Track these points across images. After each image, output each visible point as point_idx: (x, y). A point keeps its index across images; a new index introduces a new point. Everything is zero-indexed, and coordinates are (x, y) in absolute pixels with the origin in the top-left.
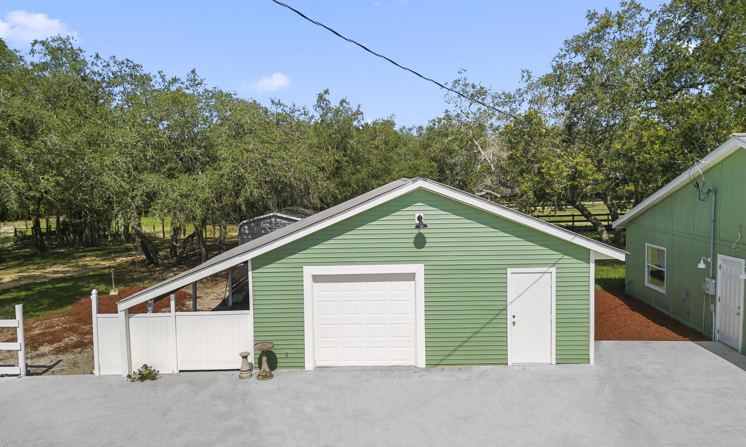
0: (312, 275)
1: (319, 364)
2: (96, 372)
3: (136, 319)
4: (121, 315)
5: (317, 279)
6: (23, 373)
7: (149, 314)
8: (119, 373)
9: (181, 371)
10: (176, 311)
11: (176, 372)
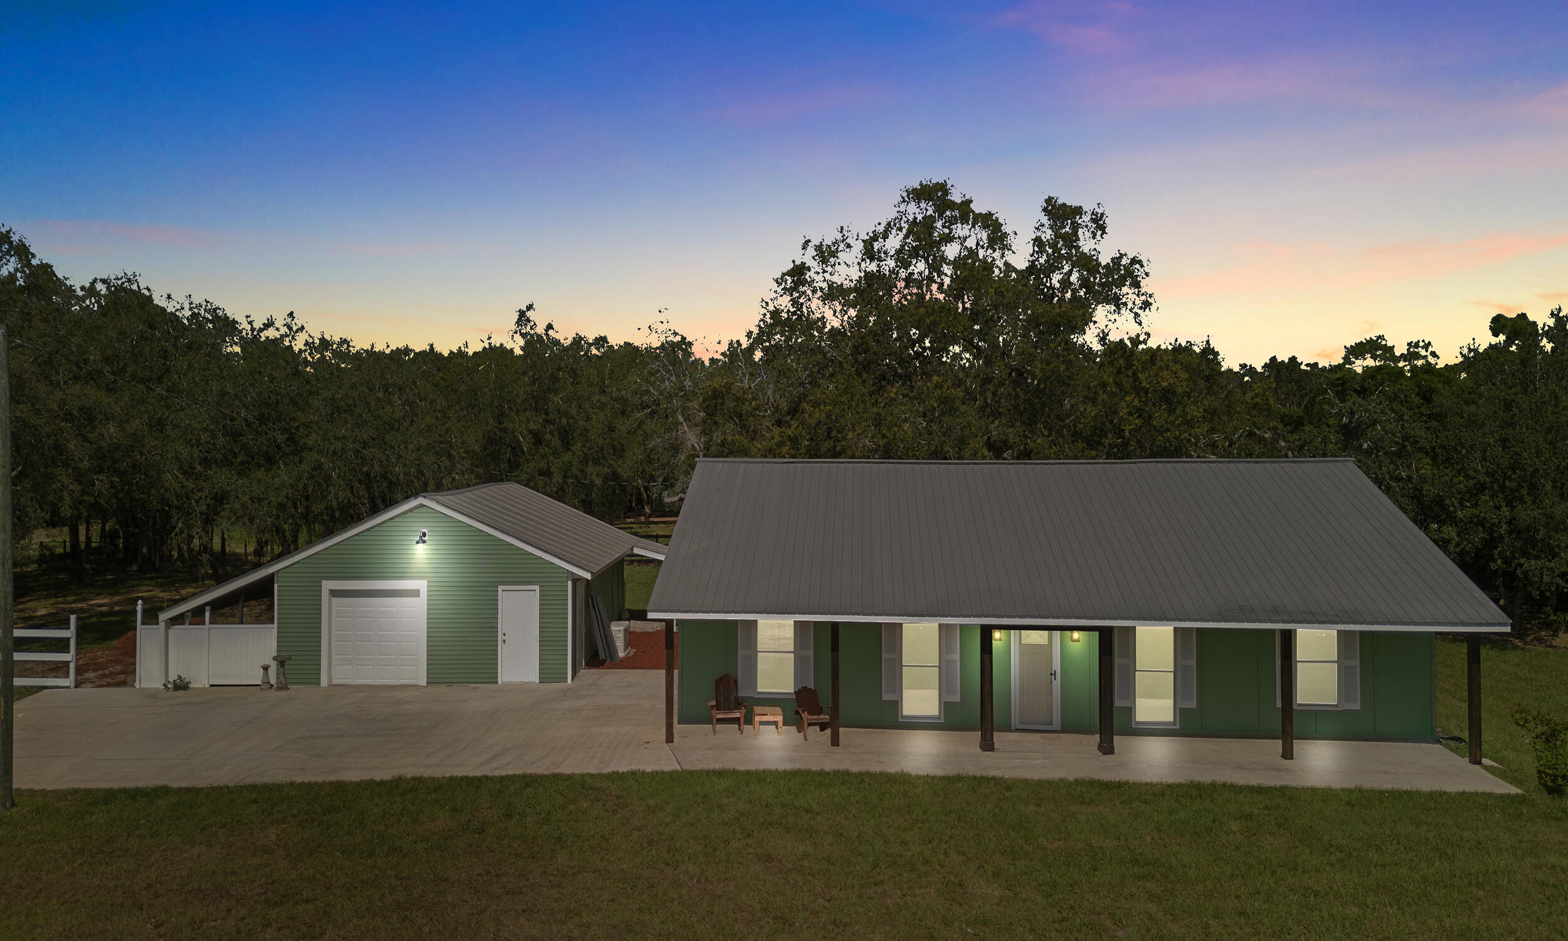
0: (330, 590)
1: (335, 681)
2: (137, 685)
3: (175, 630)
4: (162, 625)
5: (334, 593)
6: (73, 685)
7: (187, 626)
8: (157, 686)
9: (212, 686)
10: (211, 623)
11: (207, 686)
